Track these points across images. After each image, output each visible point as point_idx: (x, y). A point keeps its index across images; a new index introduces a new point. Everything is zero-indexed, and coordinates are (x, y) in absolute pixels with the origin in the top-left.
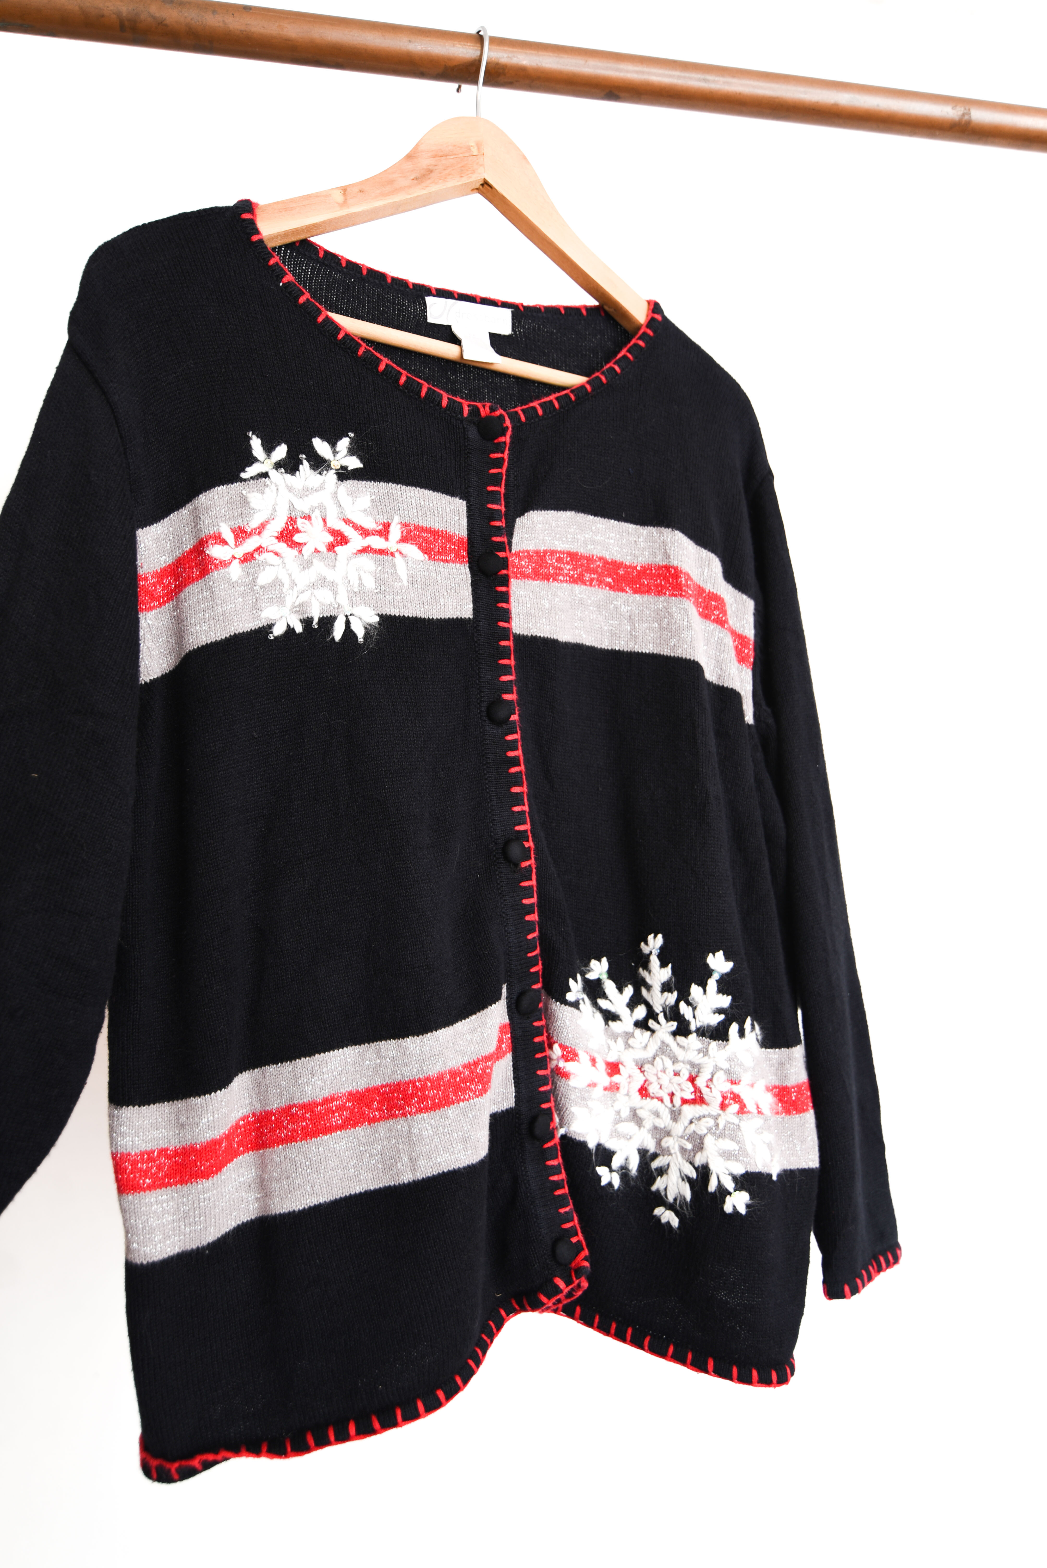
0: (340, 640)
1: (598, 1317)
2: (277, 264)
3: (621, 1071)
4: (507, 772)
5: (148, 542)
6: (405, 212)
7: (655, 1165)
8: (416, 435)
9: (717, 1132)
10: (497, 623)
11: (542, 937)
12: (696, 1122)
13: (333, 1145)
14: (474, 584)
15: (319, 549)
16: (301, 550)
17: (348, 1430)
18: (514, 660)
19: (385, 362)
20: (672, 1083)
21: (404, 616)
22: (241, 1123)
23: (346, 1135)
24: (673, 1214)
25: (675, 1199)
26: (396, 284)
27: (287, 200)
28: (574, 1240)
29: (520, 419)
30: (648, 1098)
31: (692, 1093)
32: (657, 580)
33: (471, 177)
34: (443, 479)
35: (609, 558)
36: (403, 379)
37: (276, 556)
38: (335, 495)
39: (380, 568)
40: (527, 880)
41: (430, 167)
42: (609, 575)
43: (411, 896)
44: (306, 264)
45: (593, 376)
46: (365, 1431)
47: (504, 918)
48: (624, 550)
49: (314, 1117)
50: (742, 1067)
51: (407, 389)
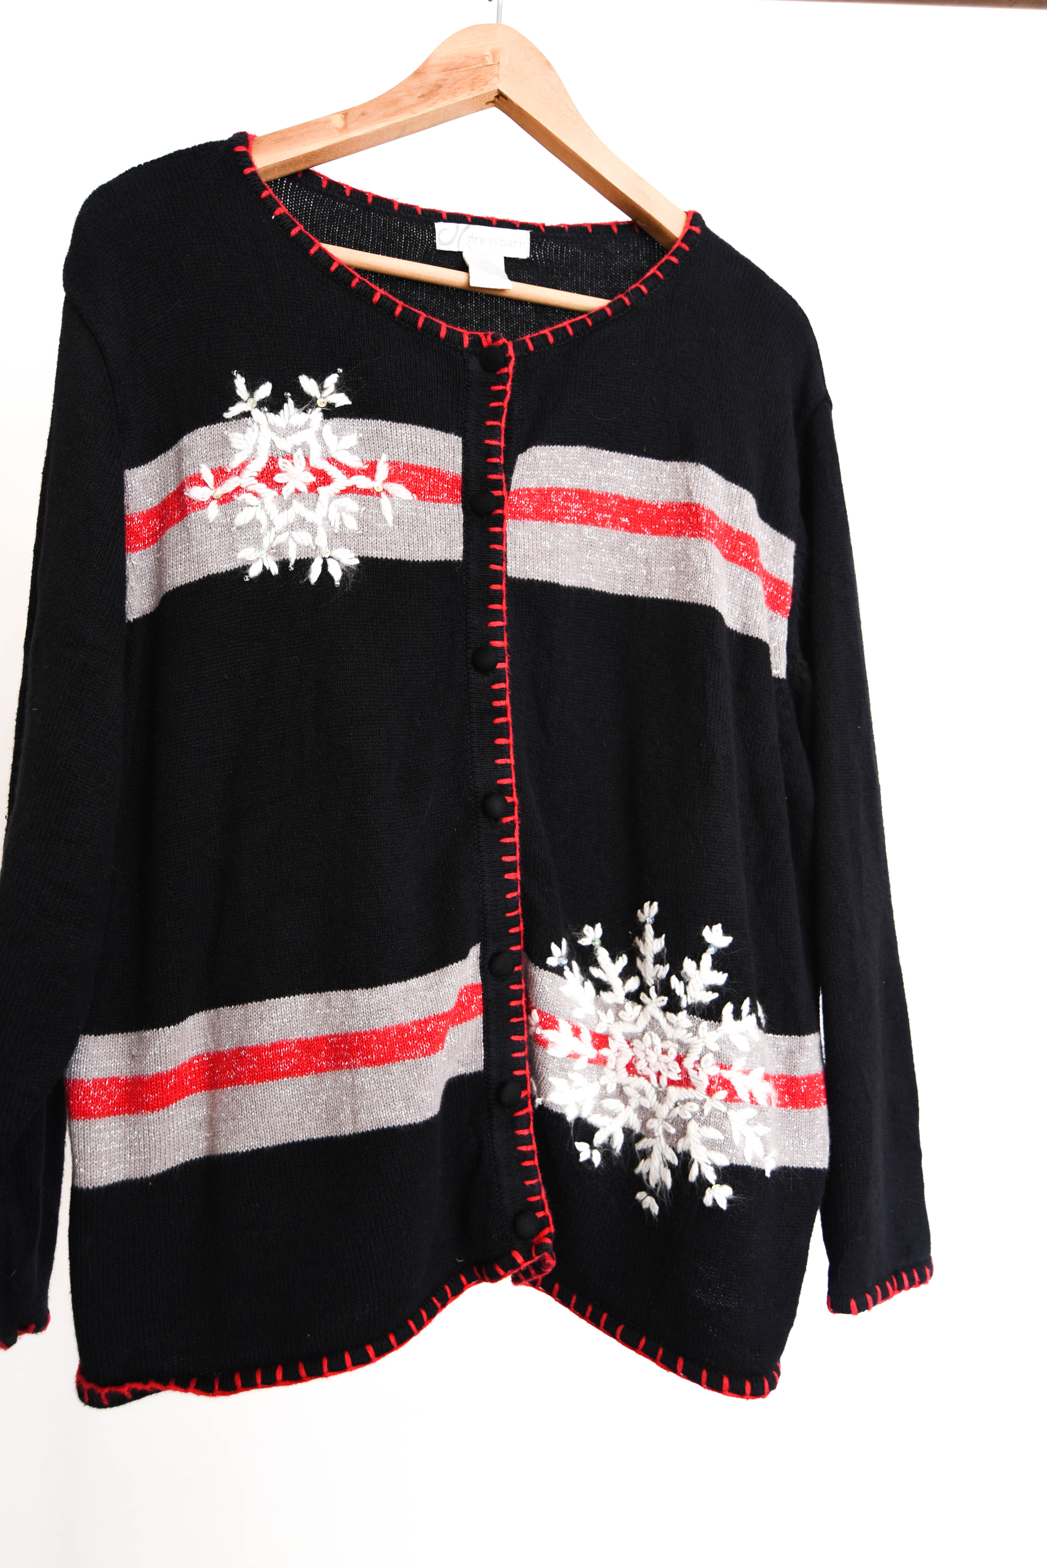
0: (316, 583)
1: (575, 1297)
2: (270, 196)
3: (610, 1045)
4: (492, 723)
5: (135, 483)
6: (413, 133)
7: (640, 1146)
8: (411, 369)
9: (702, 1119)
10: (488, 566)
11: (524, 896)
12: (681, 1106)
13: (279, 1091)
14: (466, 525)
15: (300, 489)
16: (281, 490)
17: (275, 1375)
18: (507, 605)
19: (380, 293)
20: (660, 1062)
21: (387, 558)
22: (196, 1061)
23: (292, 1083)
24: (654, 1200)
25: (657, 1185)
26: (403, 211)
27: (285, 129)
28: (540, 1215)
29: (527, 348)
30: (635, 1075)
31: (679, 1074)
32: (677, 520)
33: (483, 89)
34: (438, 414)
35: (625, 495)
36: (399, 310)
37: (255, 497)
38: (320, 434)
39: (364, 509)
40: (509, 837)
41: (439, 83)
42: (626, 515)
43: (368, 846)
44: (309, 196)
45: (616, 298)
46: (292, 1378)
47: (479, 875)
48: (644, 487)
49: (262, 1061)
50: (735, 1051)
51: (403, 320)
